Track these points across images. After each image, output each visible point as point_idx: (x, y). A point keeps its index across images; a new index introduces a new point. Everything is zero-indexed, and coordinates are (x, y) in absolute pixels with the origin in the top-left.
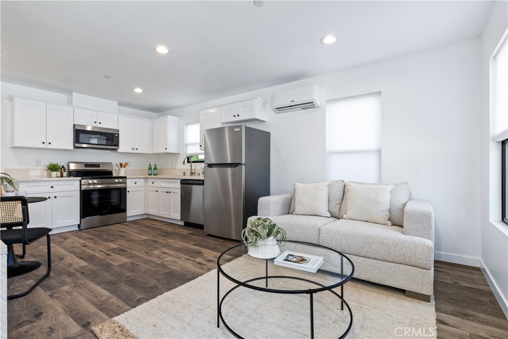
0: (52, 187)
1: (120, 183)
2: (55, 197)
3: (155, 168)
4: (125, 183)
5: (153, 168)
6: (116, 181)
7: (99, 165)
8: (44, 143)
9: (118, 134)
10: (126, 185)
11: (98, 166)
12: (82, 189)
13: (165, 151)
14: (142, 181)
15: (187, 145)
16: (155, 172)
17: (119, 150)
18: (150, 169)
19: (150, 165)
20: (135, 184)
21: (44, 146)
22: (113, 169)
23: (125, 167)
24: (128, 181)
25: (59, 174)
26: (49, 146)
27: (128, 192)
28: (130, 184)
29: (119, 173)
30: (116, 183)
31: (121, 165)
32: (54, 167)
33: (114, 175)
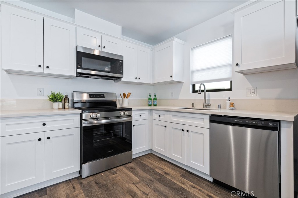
0: (44, 124)
1: (125, 116)
2: (49, 138)
3: (155, 99)
4: (130, 116)
5: (153, 99)
6: (122, 113)
7: (104, 95)
8: (40, 66)
9: (123, 61)
10: (132, 119)
11: (102, 96)
12: (83, 125)
13: (170, 79)
14: (147, 112)
15: (193, 72)
16: (155, 103)
17: (123, 79)
18: (150, 99)
19: (150, 96)
20: (140, 117)
21: (40, 70)
22: (117, 100)
23: (127, 97)
24: (134, 114)
25: (60, 105)
26: (47, 71)
27: (134, 126)
28: (135, 117)
29: (122, 104)
30: (122, 117)
31: (124, 95)
32: (55, 97)
33: (118, 106)
